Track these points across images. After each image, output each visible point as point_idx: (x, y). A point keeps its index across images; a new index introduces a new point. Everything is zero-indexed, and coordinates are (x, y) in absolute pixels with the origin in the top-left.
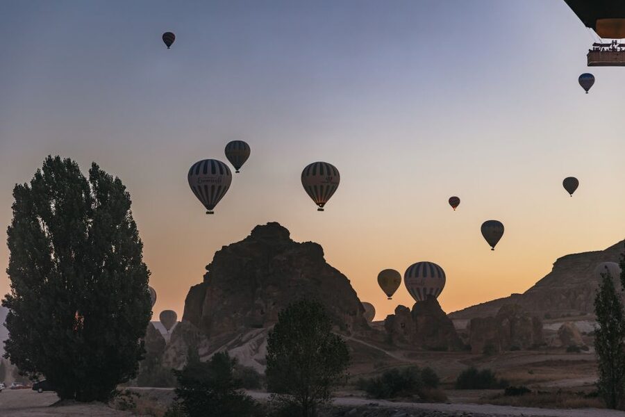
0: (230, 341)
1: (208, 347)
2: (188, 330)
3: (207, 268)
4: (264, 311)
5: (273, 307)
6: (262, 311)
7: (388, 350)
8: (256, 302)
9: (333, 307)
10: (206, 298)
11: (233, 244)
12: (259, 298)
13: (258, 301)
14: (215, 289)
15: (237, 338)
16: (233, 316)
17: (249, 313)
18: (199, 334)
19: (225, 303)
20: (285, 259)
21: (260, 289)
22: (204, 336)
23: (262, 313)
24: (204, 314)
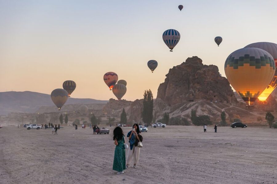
0: (181, 107)
1: (170, 110)
2: (160, 102)
3: (166, 76)
4: (194, 94)
5: (198, 93)
6: (193, 94)
7: (251, 111)
8: (190, 90)
9: (224, 93)
10: (167, 88)
11: (178, 66)
12: (191, 89)
13: (191, 90)
14: (171, 85)
15: (184, 106)
16: (181, 96)
17: (187, 95)
18: (165, 103)
19: (177, 91)
20: (202, 72)
21: (192, 85)
22: (167, 105)
23: (193, 95)
24: (166, 95)
